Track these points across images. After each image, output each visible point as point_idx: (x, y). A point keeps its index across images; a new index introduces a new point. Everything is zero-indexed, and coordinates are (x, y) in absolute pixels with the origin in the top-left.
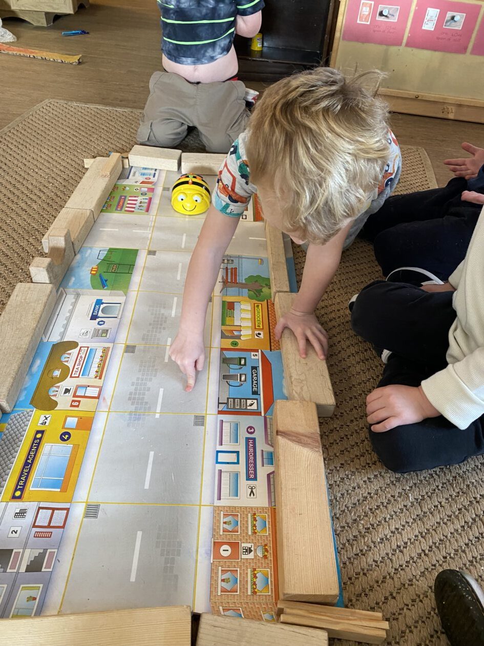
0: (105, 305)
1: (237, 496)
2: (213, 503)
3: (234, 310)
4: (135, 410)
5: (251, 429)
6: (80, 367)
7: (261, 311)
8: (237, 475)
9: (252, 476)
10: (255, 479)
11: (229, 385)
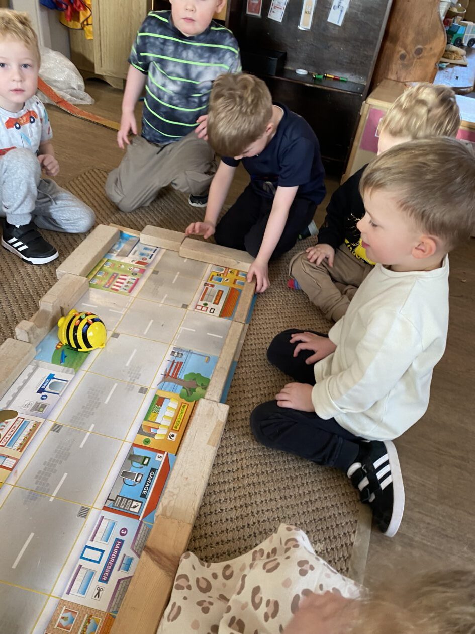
0: (54, 380)
1: (84, 594)
2: (61, 596)
3: (161, 406)
4: (36, 489)
5: (124, 531)
6: (9, 437)
7: (184, 412)
8: (93, 573)
9: (105, 578)
10: (106, 581)
11: (125, 483)
